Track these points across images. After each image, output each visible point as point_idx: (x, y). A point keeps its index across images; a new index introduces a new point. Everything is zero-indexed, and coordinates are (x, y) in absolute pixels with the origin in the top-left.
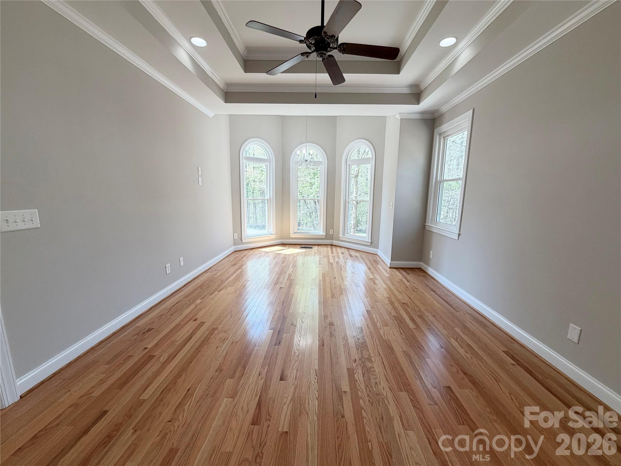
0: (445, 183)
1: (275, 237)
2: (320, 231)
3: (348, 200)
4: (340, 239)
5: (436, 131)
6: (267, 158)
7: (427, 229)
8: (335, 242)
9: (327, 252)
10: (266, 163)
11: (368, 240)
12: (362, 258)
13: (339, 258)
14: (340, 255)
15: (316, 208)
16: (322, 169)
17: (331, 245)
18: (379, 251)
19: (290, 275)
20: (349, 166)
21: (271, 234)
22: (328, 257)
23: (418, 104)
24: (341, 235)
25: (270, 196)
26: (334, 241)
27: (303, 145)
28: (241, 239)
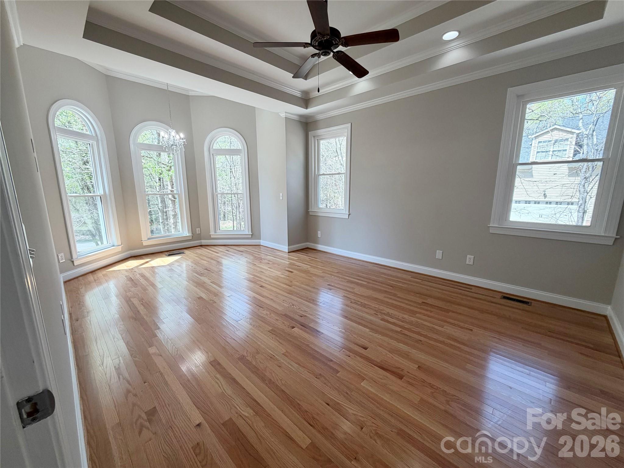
0: (321, 177)
1: (121, 248)
3: (216, 194)
4: (212, 237)
5: (311, 134)
7: (310, 214)
8: (205, 242)
10: (91, 142)
11: (248, 232)
17: (201, 246)
18: (261, 241)
20: (213, 155)
21: (113, 246)
23: (306, 108)
24: (212, 233)
25: (104, 191)
26: (202, 241)
28: (70, 260)
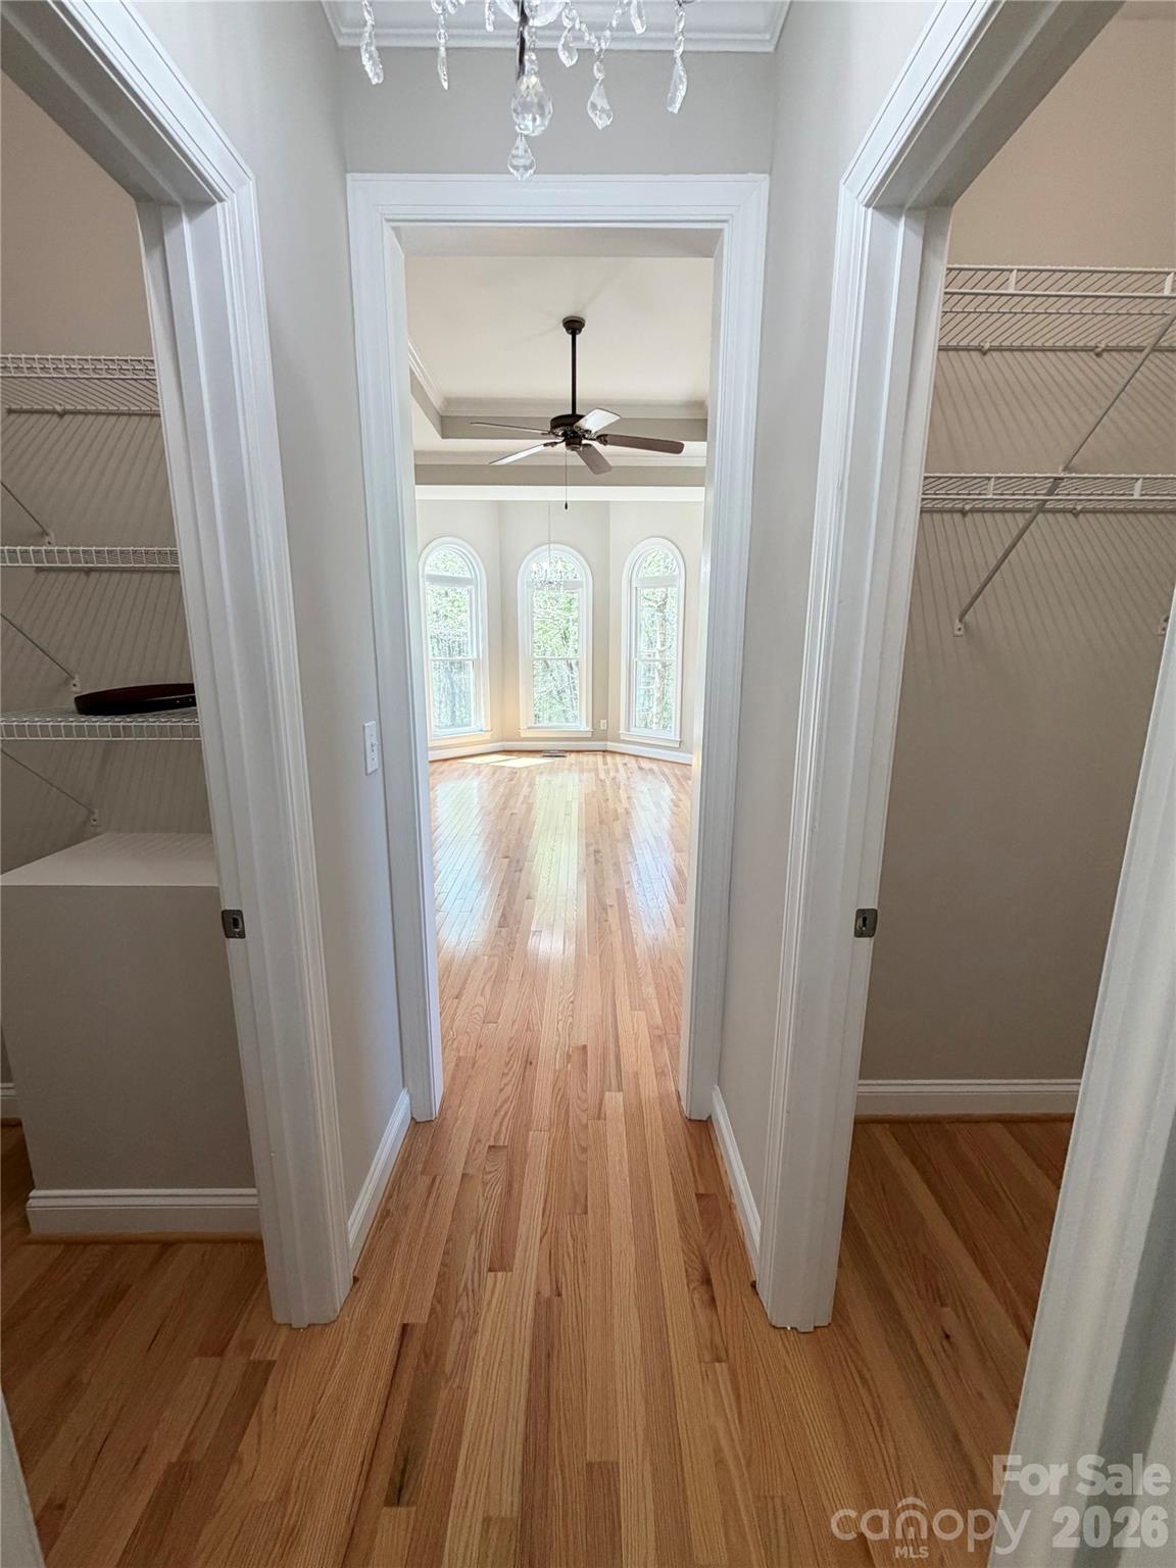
1: (489, 738)
2: (583, 726)
4: (621, 739)
6: (469, 576)
8: (611, 746)
9: (596, 763)
10: (469, 587)
12: (664, 774)
13: (617, 771)
14: (620, 767)
15: (572, 678)
16: (584, 598)
17: (604, 751)
19: (527, 797)
20: (636, 591)
22: (597, 770)
24: (622, 732)
25: (478, 655)
26: (609, 743)
27: (544, 547)
